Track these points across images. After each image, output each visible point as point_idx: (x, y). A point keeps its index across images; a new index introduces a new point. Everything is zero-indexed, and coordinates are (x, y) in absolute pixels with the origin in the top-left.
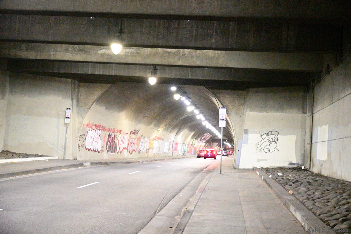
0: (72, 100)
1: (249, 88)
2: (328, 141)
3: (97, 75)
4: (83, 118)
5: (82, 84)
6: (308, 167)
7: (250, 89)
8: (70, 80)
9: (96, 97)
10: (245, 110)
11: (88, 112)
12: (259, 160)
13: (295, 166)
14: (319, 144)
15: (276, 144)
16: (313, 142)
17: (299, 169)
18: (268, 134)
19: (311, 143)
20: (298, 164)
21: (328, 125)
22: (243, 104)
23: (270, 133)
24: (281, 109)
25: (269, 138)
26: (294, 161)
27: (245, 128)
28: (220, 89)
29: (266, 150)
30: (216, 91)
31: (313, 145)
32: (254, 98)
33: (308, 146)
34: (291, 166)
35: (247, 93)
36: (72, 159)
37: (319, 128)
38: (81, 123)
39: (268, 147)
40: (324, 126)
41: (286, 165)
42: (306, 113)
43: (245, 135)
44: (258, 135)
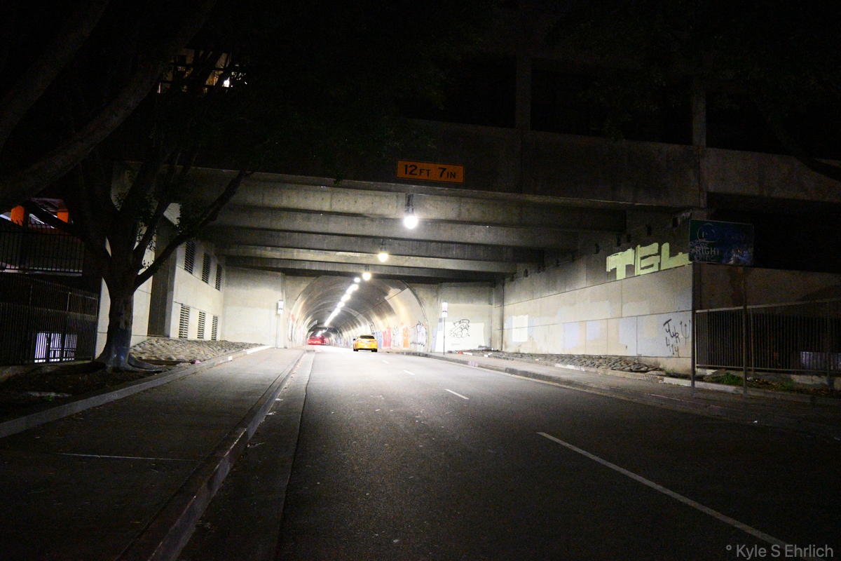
0: (282, 292)
1: (442, 282)
2: (528, 327)
3: (313, 270)
4: (291, 309)
5: (288, 277)
6: (498, 348)
7: (443, 284)
8: (280, 274)
9: (302, 290)
10: (439, 301)
11: (294, 303)
12: (453, 345)
13: (484, 349)
14: (514, 330)
15: (467, 330)
16: (505, 327)
17: (488, 350)
18: (460, 322)
19: (502, 329)
20: (486, 347)
21: (527, 316)
22: (437, 296)
23: (462, 321)
24: (470, 300)
25: (461, 325)
26: (483, 345)
27: (440, 317)
28: (415, 283)
29: (459, 336)
30: (412, 284)
31: (505, 332)
32: (447, 291)
33: (498, 333)
34: (480, 349)
35: (441, 286)
36: (283, 347)
37: (514, 317)
38: (290, 314)
39: (461, 333)
40: (521, 316)
41: (476, 348)
42: (492, 304)
43: (439, 324)
44: (452, 323)
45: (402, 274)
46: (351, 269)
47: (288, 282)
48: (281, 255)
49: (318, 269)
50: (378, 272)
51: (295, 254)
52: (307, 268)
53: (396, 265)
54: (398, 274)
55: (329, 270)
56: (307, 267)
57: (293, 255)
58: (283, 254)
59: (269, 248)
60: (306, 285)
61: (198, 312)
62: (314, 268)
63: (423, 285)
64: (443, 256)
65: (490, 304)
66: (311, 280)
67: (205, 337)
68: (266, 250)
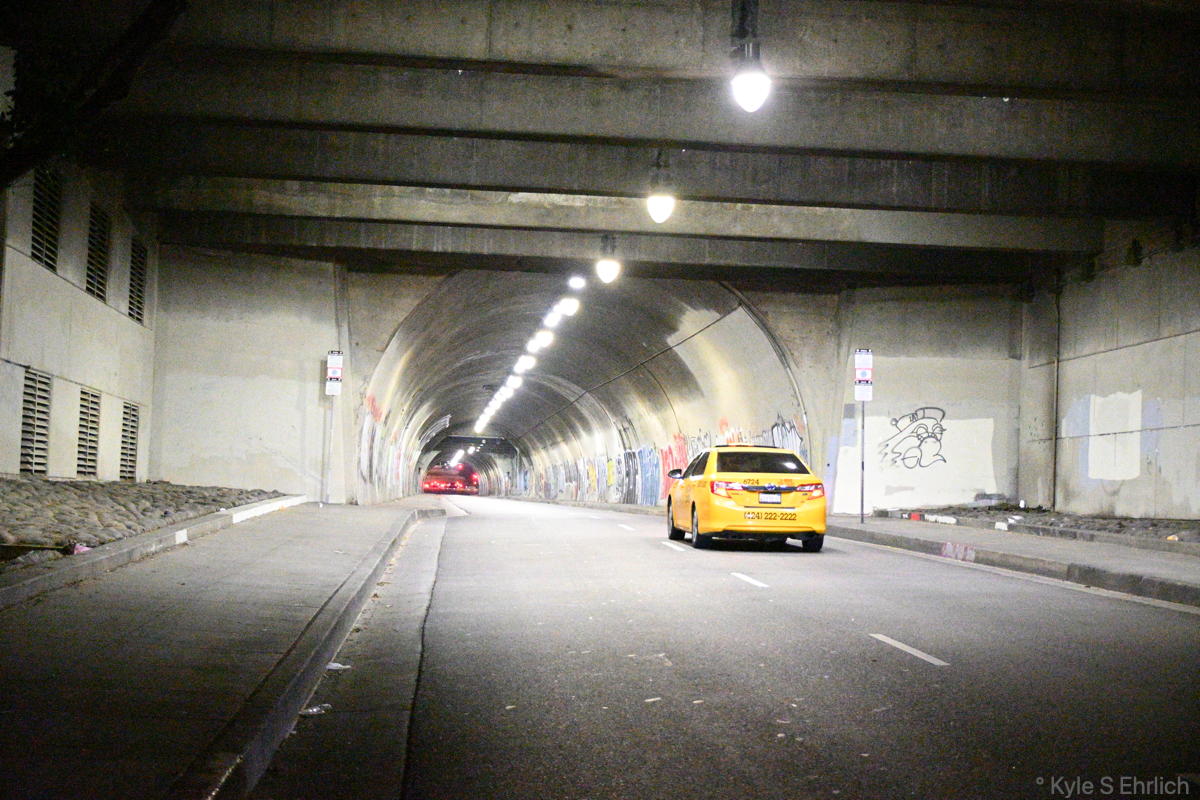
0: (338, 325)
1: (852, 286)
2: (1143, 430)
3: (437, 254)
4: (366, 379)
5: (354, 276)
6: (1040, 499)
7: (859, 292)
8: (330, 266)
9: (401, 316)
10: (844, 350)
11: (379, 359)
12: (890, 490)
13: (994, 502)
14: (1094, 439)
15: (938, 443)
16: (1063, 433)
17: (1007, 507)
18: (914, 417)
19: (1054, 436)
20: (1000, 496)
21: (1138, 395)
23: (920, 414)
24: (946, 344)
25: (919, 426)
26: (991, 489)
27: (847, 401)
28: (765, 290)
29: (911, 462)
30: (755, 295)
31: (1065, 447)
32: (870, 314)
33: (1039, 452)
34: (983, 503)
35: (850, 301)
36: (344, 501)
37: (1096, 401)
38: (363, 395)
39: (917, 452)
40: (1120, 395)
41: (968, 500)
42: (1019, 357)
43: (846, 422)
44: (887, 420)
45: (722, 262)
46: (557, 249)
47: (357, 294)
48: (333, 207)
49: (450, 250)
50: (645, 258)
51: (377, 201)
52: (414, 247)
53: (701, 231)
54: (707, 261)
55: (485, 251)
56: (416, 242)
57: (371, 206)
58: (339, 202)
59: (295, 185)
60: (416, 302)
61: (78, 389)
62: (437, 247)
63: (793, 296)
64: (856, 200)
65: (1014, 357)
66: (430, 283)
67: (99, 470)
68: (282, 190)
